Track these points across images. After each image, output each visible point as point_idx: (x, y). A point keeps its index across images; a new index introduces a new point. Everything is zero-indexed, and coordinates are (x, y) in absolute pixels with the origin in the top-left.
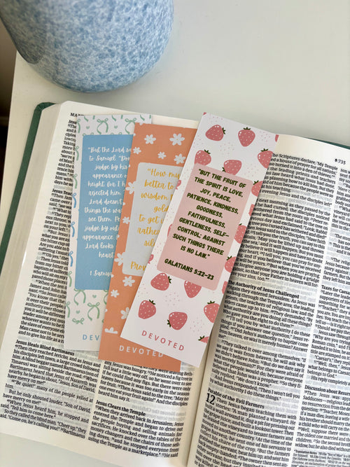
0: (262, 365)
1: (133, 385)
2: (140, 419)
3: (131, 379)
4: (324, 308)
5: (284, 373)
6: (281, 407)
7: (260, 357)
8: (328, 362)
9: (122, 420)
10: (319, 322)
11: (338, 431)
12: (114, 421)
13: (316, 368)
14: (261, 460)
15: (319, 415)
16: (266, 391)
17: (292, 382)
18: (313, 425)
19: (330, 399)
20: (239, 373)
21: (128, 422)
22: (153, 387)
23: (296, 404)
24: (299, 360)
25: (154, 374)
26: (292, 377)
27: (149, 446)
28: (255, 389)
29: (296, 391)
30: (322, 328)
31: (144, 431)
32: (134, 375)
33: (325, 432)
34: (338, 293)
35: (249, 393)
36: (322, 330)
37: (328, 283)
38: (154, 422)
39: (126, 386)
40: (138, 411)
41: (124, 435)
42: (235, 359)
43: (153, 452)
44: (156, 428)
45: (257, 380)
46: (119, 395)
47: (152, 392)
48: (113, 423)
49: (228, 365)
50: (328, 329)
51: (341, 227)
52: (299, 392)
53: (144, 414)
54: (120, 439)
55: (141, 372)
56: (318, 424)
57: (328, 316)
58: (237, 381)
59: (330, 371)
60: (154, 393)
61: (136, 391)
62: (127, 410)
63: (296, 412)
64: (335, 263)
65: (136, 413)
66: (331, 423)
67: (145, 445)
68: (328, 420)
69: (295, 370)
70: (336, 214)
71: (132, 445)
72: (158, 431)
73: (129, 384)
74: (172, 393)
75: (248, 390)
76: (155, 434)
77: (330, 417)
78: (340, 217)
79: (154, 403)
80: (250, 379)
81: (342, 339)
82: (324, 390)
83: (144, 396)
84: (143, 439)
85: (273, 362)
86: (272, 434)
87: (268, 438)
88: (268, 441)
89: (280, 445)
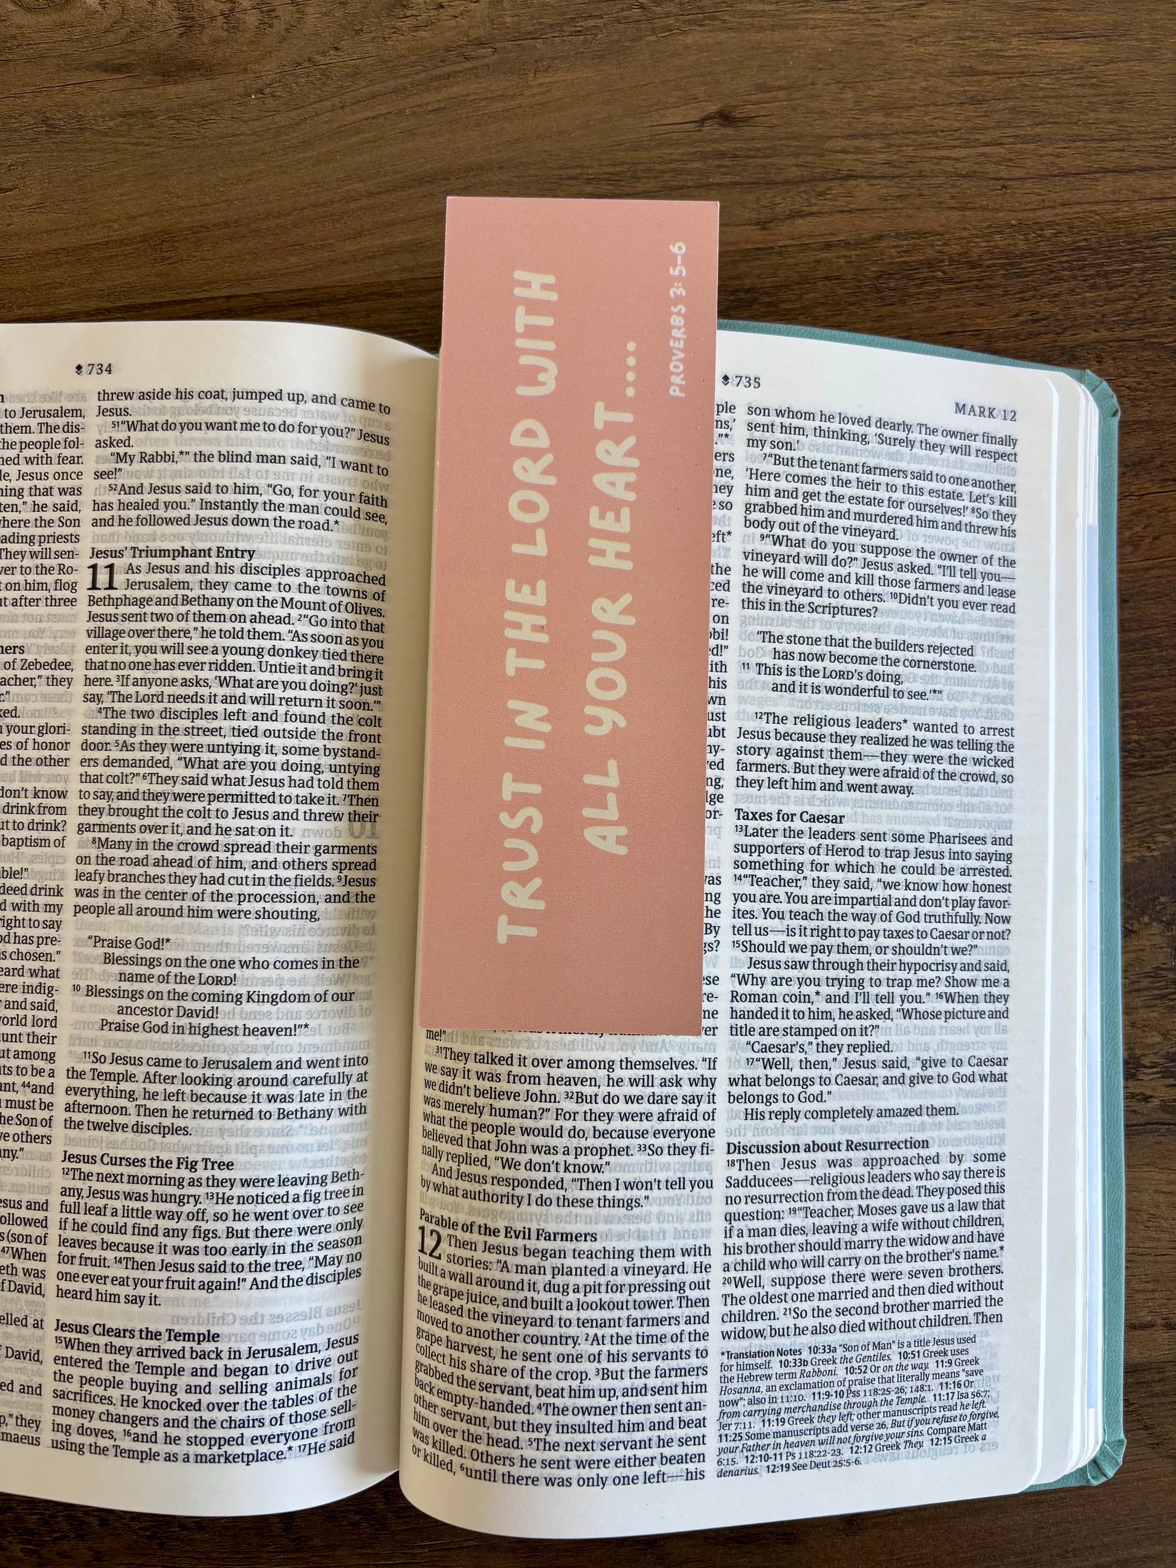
0: (569, 1106)
1: (163, 1249)
2: (204, 1355)
3: (153, 1232)
4: (756, 881)
5: (648, 1116)
6: (655, 1226)
7: (559, 1081)
8: (796, 1056)
9: (143, 1369)
10: (746, 930)
11: (862, 1268)
12: (119, 1376)
13: (755, 1082)
14: (614, 1402)
15: (788, 1230)
16: (596, 1186)
17: (680, 1142)
18: (774, 1265)
19: (818, 1172)
20: (500, 1146)
21: (166, 1372)
22: (231, 1243)
23: (704, 1208)
24: (692, 1065)
25: (227, 1200)
26: (678, 1125)
27: (249, 1433)
28: (560, 1184)
29: (700, 1167)
30: (756, 948)
31: (223, 1390)
32: (161, 1215)
33: (821, 1280)
34: (797, 825)
35: (542, 1201)
36: (757, 956)
37: (757, 799)
38: (252, 1354)
39: (139, 1257)
40: (195, 1330)
41: (161, 1414)
42: (481, 1101)
43: (266, 1448)
44: (264, 1371)
45: (560, 1158)
46: (122, 1291)
47: (230, 1259)
48: (119, 1384)
49: (463, 1125)
50: (780, 948)
51: (775, 606)
52: (709, 1167)
53: (214, 1337)
54: (149, 1430)
55: (181, 1201)
56: (789, 1256)
57: (773, 906)
58: (497, 1170)
59: (805, 1082)
60: (239, 1260)
61: (177, 1268)
62: (156, 1335)
63: (707, 1233)
64: (771, 727)
65: (188, 1336)
66: (835, 1246)
67: (235, 1433)
68: (824, 1238)
69: (685, 1101)
70: (751, 564)
71: (192, 1441)
72: (272, 1379)
73: (149, 1249)
74: (298, 1247)
75: (536, 1193)
76: (263, 1389)
77: (828, 1229)
78: (767, 573)
79: (244, 1293)
80: (537, 1158)
81: (832, 974)
82: (796, 1148)
83: (206, 1277)
84: (224, 1415)
85: (604, 1090)
86: (637, 1314)
87: (624, 1331)
88: (626, 1340)
89: (669, 1346)
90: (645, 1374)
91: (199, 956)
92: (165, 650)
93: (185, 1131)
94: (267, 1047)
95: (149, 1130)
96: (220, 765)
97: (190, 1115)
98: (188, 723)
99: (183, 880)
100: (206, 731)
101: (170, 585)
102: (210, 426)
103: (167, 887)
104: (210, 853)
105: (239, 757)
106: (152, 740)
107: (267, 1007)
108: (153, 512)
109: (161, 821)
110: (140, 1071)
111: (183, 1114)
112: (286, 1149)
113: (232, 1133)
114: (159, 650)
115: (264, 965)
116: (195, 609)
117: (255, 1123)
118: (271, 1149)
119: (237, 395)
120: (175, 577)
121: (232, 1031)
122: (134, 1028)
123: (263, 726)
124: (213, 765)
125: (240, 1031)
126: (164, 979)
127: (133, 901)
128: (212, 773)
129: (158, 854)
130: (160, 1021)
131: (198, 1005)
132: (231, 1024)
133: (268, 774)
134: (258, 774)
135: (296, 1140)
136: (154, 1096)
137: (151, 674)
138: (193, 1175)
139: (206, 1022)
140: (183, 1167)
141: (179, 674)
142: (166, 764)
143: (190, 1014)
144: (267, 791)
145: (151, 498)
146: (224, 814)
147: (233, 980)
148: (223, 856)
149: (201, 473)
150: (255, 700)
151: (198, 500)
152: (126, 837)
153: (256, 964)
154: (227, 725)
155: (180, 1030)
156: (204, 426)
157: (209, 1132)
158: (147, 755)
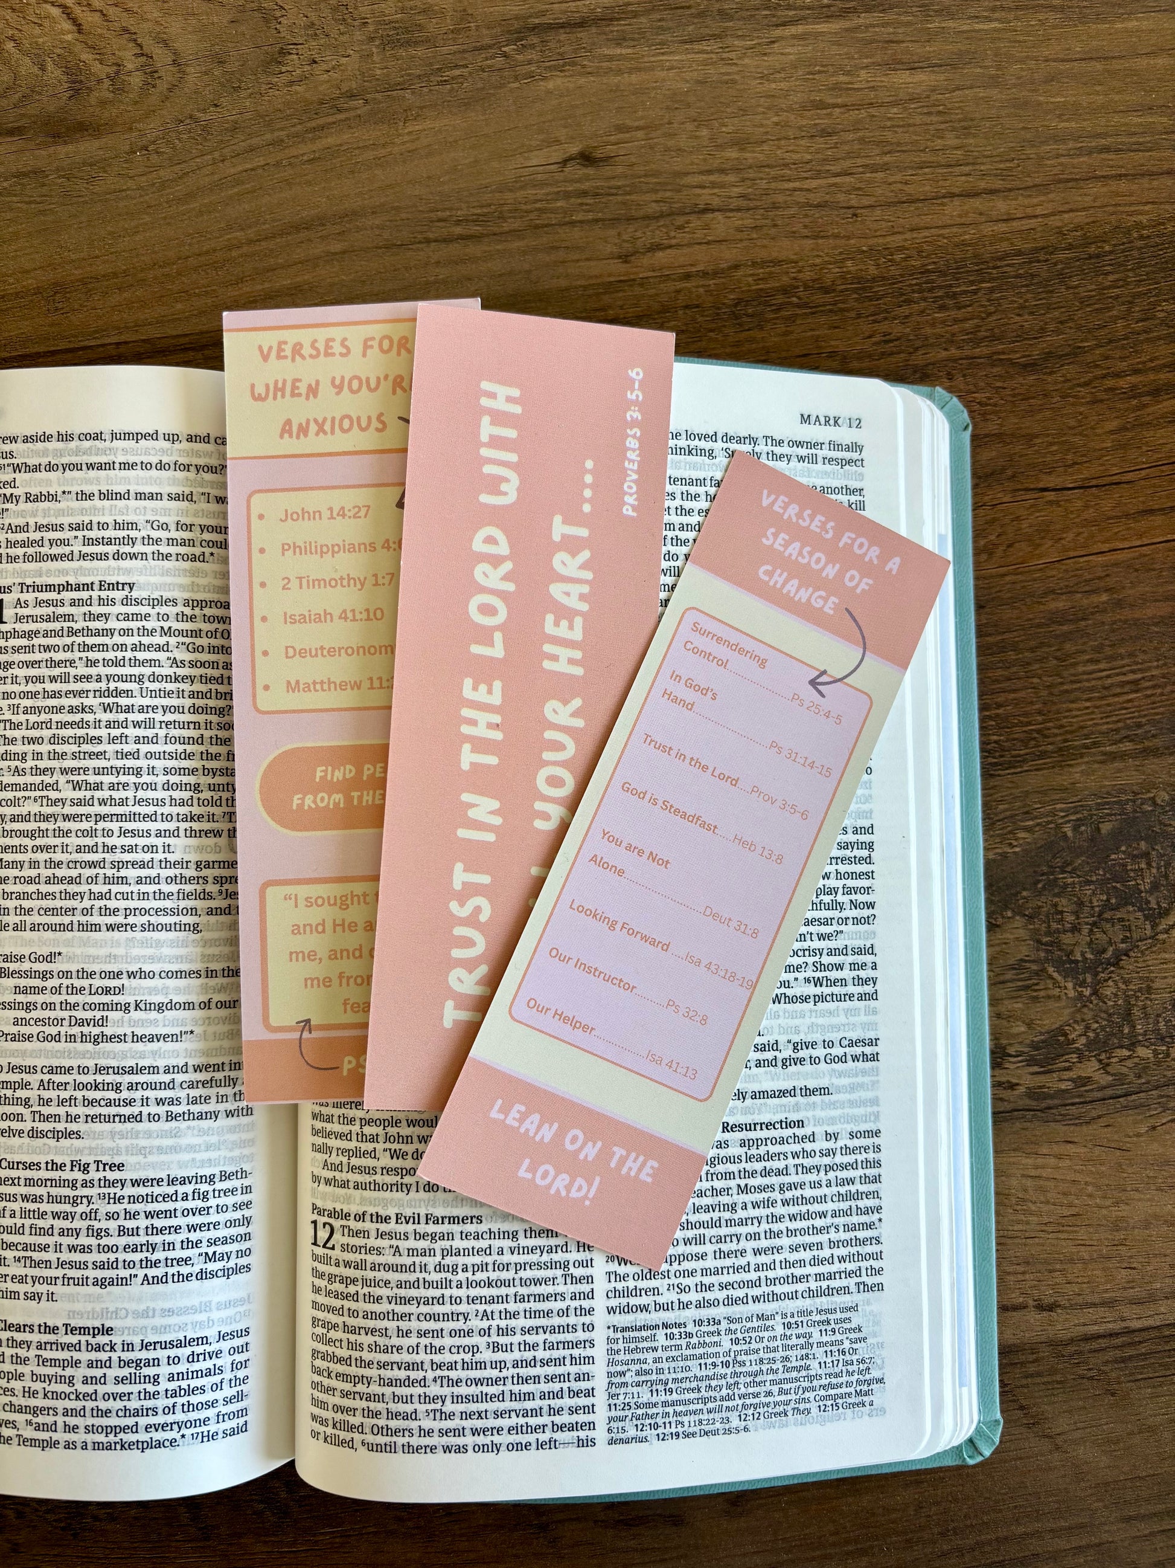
1: (58, 1248)
2: (99, 1348)
3: (49, 1232)
9: (43, 1362)
11: (743, 1244)
12: (21, 1369)
14: (505, 1373)
20: (387, 1138)
21: (64, 1364)
22: (123, 1241)
25: (119, 1200)
27: (143, 1421)
31: (118, 1381)
32: (56, 1215)
33: (703, 1256)
38: (145, 1346)
39: (36, 1256)
40: (89, 1324)
41: (60, 1404)
43: (159, 1436)
44: (156, 1362)
46: (22, 1288)
47: (121, 1256)
48: (20, 1377)
53: (109, 1331)
54: (49, 1420)
55: (75, 1201)
60: (130, 1256)
61: (72, 1265)
62: (54, 1330)
65: (83, 1330)
66: (716, 1224)
67: (130, 1421)
68: (705, 1217)
71: (89, 1429)
72: (164, 1370)
73: (45, 1248)
74: (187, 1244)
76: (156, 1380)
77: (708, 1209)
79: (136, 1288)
83: (100, 1274)
84: (119, 1404)
86: (524, 1291)
87: (512, 1307)
88: (514, 1315)
89: (556, 1321)
90: (534, 1347)
91: (89, 968)
92: (53, 679)
93: (78, 1135)
94: (154, 1053)
95: (43, 1135)
96: (105, 787)
97: (83, 1119)
98: (75, 748)
99: (73, 896)
100: (92, 755)
101: (56, 618)
102: (90, 466)
103: (58, 903)
104: (98, 870)
105: (123, 779)
106: (42, 764)
107: (154, 1015)
108: (38, 549)
109: (52, 841)
110: (34, 1079)
111: (76, 1118)
112: (174, 1149)
113: (123, 1136)
114: (47, 679)
115: (151, 975)
116: (79, 640)
117: (145, 1125)
118: (160, 1150)
119: (114, 436)
120: (60, 610)
121: (121, 1038)
122: (29, 1038)
123: (144, 748)
124: (98, 786)
125: (129, 1038)
126: (57, 990)
127: (27, 918)
128: (98, 794)
129: (49, 872)
130: (53, 1031)
131: (89, 1015)
132: (120, 1031)
133: (150, 794)
134: (141, 794)
135: (184, 1141)
136: (48, 1102)
137: (40, 703)
138: (86, 1177)
139: (96, 1031)
140: (76, 1169)
141: (66, 702)
142: (55, 787)
143: (81, 1023)
144: (150, 810)
145: (37, 536)
146: (109, 833)
147: (121, 990)
148: (109, 872)
149: (83, 511)
150: (137, 724)
151: (81, 537)
152: (19, 857)
153: (142, 974)
154: (110, 748)
155: (71, 1038)
156: (84, 467)
157: (100, 1135)
158: (37, 779)
